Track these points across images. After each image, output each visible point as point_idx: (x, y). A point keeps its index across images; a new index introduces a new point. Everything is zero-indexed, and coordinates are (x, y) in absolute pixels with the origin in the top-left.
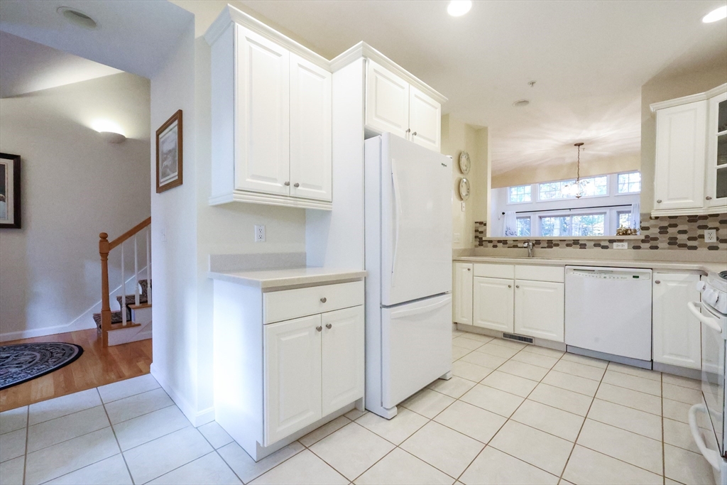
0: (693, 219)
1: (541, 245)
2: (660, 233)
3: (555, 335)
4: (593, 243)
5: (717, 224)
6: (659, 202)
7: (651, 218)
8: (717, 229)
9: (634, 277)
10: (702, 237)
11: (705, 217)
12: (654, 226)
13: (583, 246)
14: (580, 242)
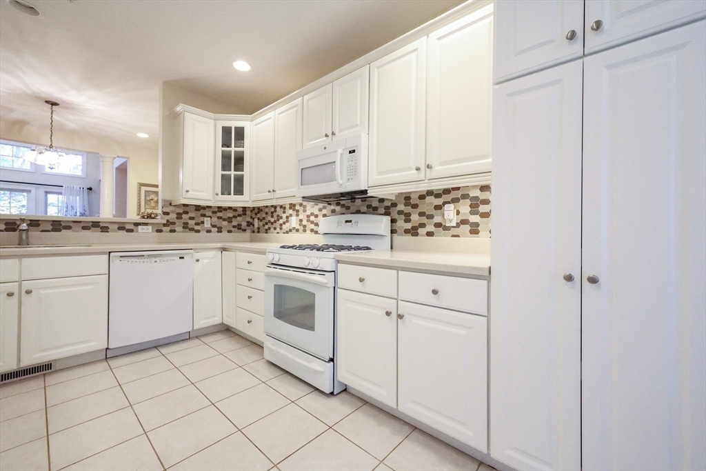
0: (198, 208)
1: (41, 228)
2: (177, 218)
3: (96, 343)
4: (117, 226)
5: (210, 214)
6: (187, 191)
7: (170, 204)
8: (211, 217)
9: (180, 258)
10: (203, 223)
11: (204, 208)
12: (173, 212)
13: (105, 229)
14: (102, 225)
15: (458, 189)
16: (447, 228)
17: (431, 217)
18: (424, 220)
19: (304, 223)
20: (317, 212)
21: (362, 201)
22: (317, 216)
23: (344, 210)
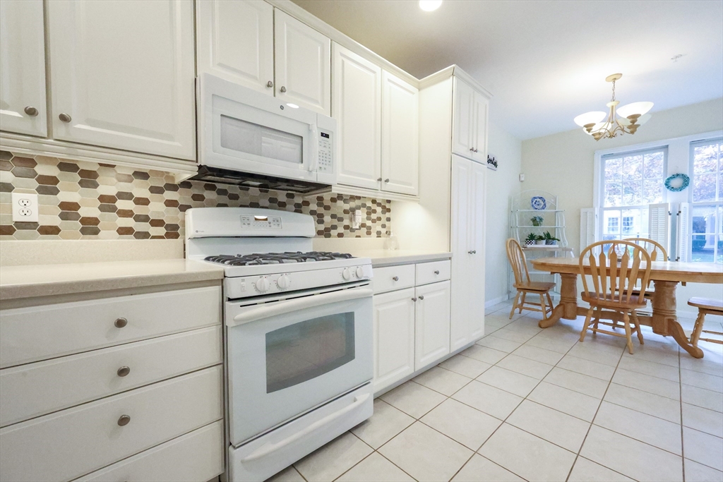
15: (359, 198)
16: (352, 230)
17: (341, 220)
18: (335, 222)
19: (84, 212)
20: (145, 193)
21: (261, 191)
22: (143, 202)
23: (225, 199)
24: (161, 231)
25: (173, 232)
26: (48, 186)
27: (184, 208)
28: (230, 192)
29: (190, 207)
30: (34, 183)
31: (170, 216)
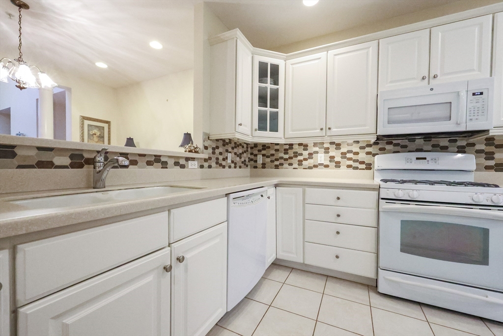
0: (224, 143)
2: (212, 153)
4: (173, 161)
5: (231, 149)
6: (241, 125)
7: (208, 138)
8: (231, 153)
12: (210, 146)
13: (165, 165)
14: (162, 159)
19: (336, 159)
20: (357, 150)
21: (424, 140)
22: (357, 153)
23: (398, 148)
24: (364, 166)
25: (369, 167)
26: (327, 150)
27: (374, 155)
28: (401, 144)
29: (378, 154)
30: (323, 150)
31: (367, 159)
